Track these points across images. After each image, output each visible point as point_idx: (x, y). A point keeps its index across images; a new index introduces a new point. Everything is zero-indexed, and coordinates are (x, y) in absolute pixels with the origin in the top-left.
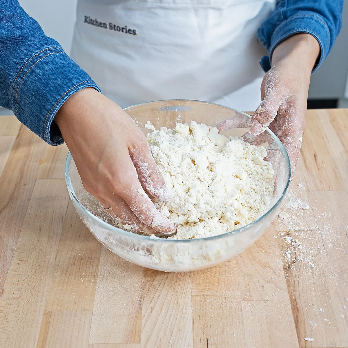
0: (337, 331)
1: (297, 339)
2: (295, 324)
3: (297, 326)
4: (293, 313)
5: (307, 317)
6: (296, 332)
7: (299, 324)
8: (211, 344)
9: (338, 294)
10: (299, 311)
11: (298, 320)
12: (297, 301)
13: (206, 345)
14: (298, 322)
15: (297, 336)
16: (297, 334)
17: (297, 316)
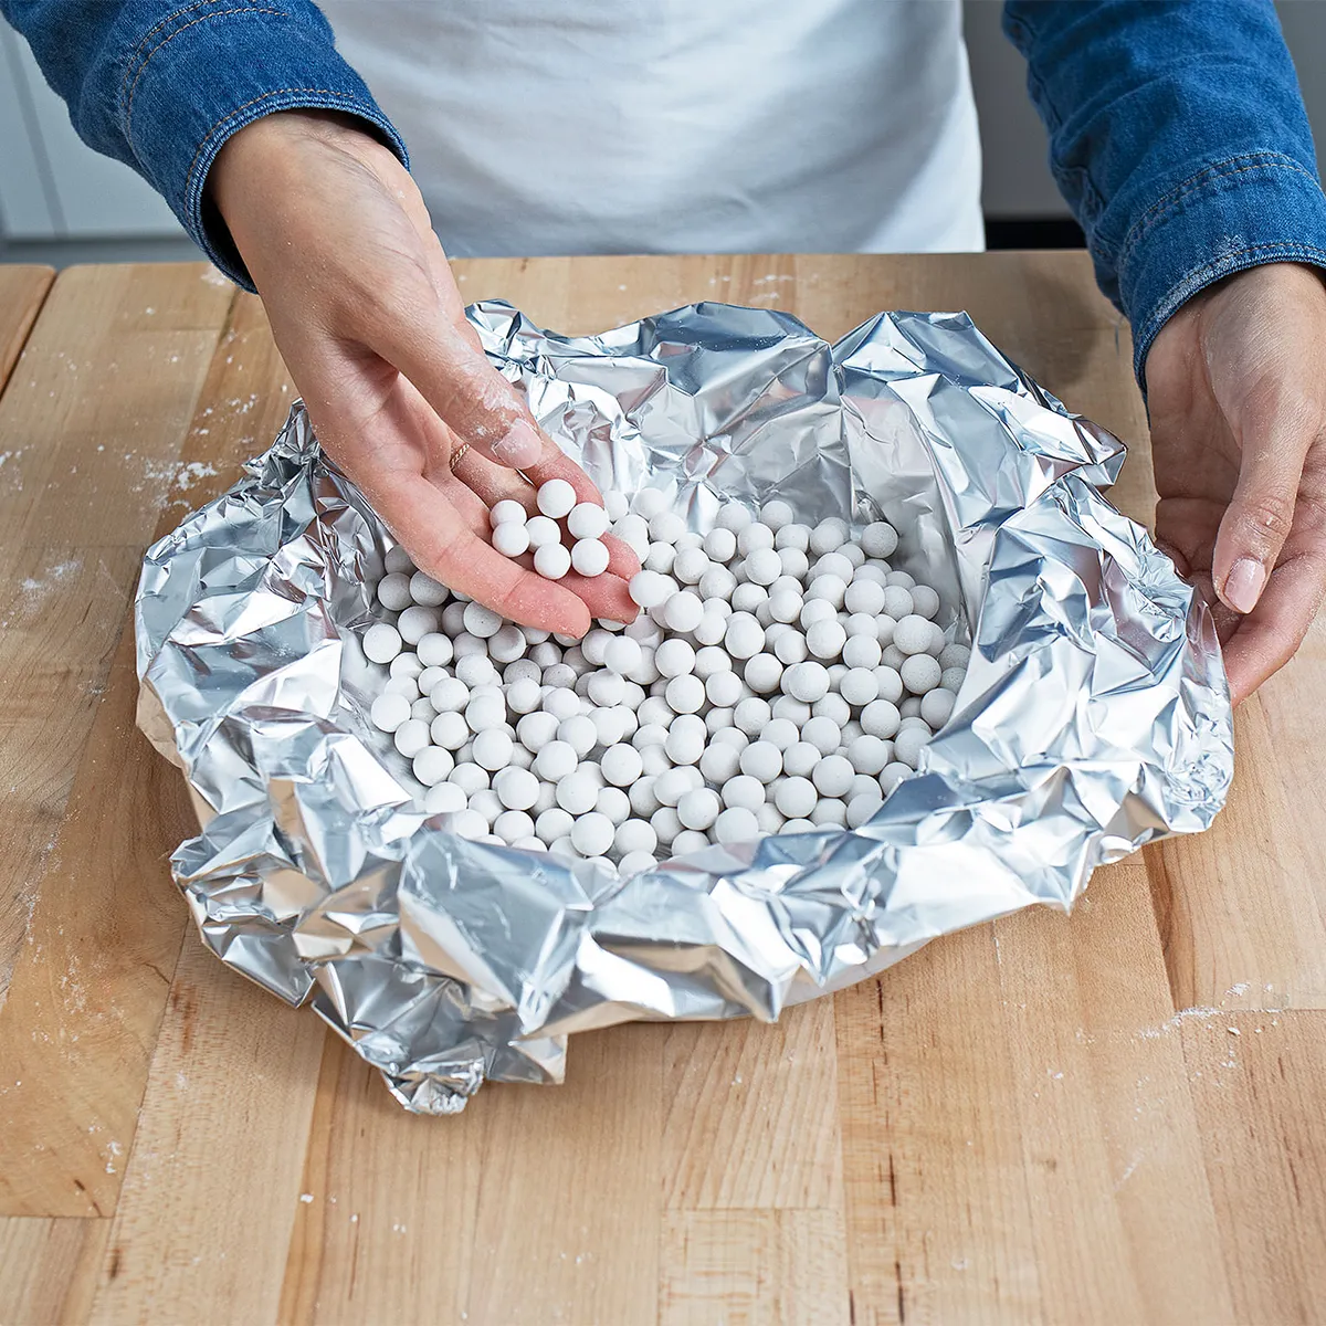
0: (1297, 960)
1: (1167, 983)
2: (1161, 938)
3: (1168, 945)
4: (1156, 907)
5: (1199, 918)
6: (1163, 964)
7: (1174, 938)
8: (892, 998)
9: (1300, 848)
10: (1176, 901)
11: (1171, 927)
12: (1169, 868)
13: (877, 999)
14: (1170, 933)
15: (1166, 978)
16: (1168, 968)
17: (1168, 916)
